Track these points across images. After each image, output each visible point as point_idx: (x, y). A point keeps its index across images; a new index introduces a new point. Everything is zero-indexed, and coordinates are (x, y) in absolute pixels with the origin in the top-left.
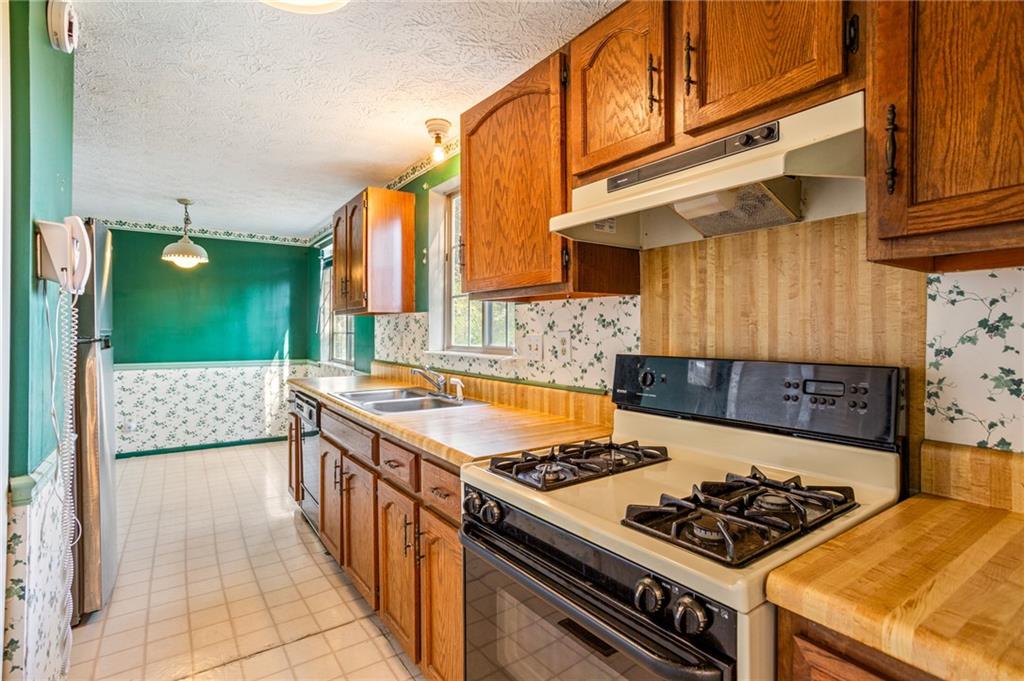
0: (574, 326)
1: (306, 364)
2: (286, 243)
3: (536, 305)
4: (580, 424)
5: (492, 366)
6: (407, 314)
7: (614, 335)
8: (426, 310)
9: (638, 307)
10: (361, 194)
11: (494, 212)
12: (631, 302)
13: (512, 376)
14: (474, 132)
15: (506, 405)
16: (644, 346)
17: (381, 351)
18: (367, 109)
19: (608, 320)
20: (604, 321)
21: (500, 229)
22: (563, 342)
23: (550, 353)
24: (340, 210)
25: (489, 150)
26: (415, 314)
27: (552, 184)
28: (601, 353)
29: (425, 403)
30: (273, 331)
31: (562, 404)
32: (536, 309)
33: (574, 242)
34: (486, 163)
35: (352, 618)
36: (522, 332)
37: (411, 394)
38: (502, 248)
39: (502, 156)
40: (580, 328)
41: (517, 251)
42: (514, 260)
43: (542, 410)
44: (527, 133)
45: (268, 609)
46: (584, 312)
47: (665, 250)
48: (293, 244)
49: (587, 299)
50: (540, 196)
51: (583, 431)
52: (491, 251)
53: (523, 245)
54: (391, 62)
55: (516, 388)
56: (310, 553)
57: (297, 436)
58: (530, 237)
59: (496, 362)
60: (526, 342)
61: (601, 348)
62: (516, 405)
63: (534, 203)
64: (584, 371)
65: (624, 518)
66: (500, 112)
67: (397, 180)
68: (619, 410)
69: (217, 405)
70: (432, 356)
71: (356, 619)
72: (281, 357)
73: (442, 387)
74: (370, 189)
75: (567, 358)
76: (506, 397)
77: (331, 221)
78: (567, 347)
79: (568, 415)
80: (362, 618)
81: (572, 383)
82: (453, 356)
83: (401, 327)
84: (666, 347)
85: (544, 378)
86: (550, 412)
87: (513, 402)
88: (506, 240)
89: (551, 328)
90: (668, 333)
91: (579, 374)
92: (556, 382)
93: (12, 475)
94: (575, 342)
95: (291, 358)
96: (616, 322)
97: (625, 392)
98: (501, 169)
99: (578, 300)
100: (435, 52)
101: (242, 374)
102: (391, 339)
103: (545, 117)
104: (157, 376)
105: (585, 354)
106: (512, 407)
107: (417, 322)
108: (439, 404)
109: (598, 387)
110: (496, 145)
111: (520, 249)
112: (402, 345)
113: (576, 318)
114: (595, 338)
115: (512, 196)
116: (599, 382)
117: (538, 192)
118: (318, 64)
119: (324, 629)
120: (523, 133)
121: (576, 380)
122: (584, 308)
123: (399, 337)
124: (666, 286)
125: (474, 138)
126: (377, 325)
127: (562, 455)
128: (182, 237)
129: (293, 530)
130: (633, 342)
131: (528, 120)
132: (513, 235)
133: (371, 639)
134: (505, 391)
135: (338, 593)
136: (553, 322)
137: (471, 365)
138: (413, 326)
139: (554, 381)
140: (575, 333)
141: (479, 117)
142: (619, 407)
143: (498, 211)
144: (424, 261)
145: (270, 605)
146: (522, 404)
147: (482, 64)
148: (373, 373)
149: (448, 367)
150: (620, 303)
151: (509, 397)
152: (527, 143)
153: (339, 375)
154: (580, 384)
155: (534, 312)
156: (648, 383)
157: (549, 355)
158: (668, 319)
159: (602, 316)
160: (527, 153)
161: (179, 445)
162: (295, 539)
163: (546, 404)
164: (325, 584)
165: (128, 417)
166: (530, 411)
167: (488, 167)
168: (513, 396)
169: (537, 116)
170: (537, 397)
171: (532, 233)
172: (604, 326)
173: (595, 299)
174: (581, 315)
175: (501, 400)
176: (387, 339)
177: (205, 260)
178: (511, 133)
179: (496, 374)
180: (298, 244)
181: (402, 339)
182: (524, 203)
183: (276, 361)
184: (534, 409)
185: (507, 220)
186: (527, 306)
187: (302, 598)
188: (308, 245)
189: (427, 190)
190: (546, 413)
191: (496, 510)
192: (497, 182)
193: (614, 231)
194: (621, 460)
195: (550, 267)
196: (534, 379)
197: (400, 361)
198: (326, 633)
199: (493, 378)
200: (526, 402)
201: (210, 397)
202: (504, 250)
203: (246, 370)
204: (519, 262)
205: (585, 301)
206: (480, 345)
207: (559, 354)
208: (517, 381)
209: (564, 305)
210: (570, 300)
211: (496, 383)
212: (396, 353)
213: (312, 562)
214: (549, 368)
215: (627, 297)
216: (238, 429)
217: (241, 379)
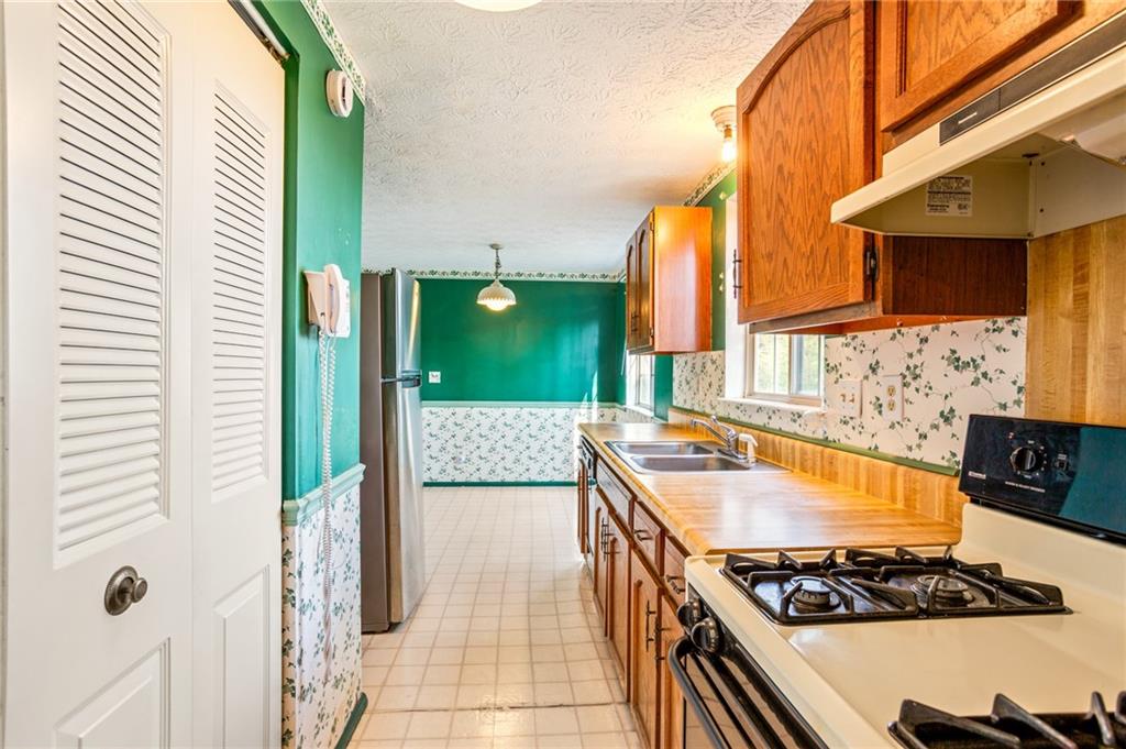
0: (908, 368)
1: (614, 407)
2: (595, 280)
3: (854, 338)
4: (914, 516)
5: (795, 421)
6: (703, 353)
7: (976, 382)
8: (723, 348)
9: (1022, 337)
10: (648, 217)
11: (777, 210)
12: (1009, 329)
13: (820, 435)
14: (753, 106)
15: (810, 474)
16: (1031, 403)
17: (680, 397)
18: (639, 113)
19: (965, 358)
20: (958, 359)
21: (784, 233)
22: (891, 391)
23: (872, 407)
24: (631, 239)
25: (770, 127)
26: (713, 353)
27: (852, 153)
28: (952, 411)
29: (710, 462)
30: (583, 370)
31: (886, 483)
32: (853, 344)
33: (885, 238)
34: (767, 146)
35: (609, 699)
36: (834, 376)
37: (698, 449)
38: (785, 260)
39: (786, 130)
40: (918, 371)
41: (805, 260)
42: (801, 274)
43: (857, 488)
44: (819, 87)
45: (532, 663)
46: (925, 347)
47: (1081, 234)
48: (602, 280)
49: (928, 327)
50: (835, 175)
51: (910, 529)
52: (772, 265)
53: (812, 252)
54: (650, 45)
55: (822, 452)
56: (585, 612)
57: (583, 485)
58: (821, 239)
59: (800, 416)
60: (839, 390)
61: (950, 403)
62: (822, 476)
63: (827, 189)
64: (923, 436)
65: (897, 719)
66: (784, 69)
67: (694, 194)
68: (973, 506)
69: (530, 444)
70: (729, 404)
71: (614, 702)
72: (590, 400)
73: (733, 443)
74: (657, 208)
75: (895, 416)
76: (809, 464)
77: (624, 252)
78: (897, 398)
79: (893, 499)
80: (620, 703)
81: (904, 453)
82: (750, 405)
83: (698, 369)
84: (1080, 404)
85: (863, 442)
86: (868, 492)
87: (818, 472)
88: (791, 247)
89: (874, 370)
90: (1084, 379)
91: (915, 441)
92: (880, 450)
93: (284, 498)
94: (910, 393)
95: (599, 401)
96: (979, 361)
97: (984, 477)
98: (784, 148)
99: (916, 329)
100: (701, 14)
101: (553, 415)
102: (688, 383)
103: (844, 55)
104: (481, 413)
105: (924, 410)
106: (818, 477)
107: (713, 362)
108: (726, 465)
109: (945, 464)
110: (779, 117)
111: (808, 258)
112: (698, 390)
113: (911, 356)
114: (941, 386)
115: (798, 183)
116: (948, 456)
117: (832, 171)
118: (572, 70)
119: (578, 701)
120: (814, 89)
121: (910, 448)
122: (924, 340)
123: (696, 380)
124: (1082, 299)
125: (754, 115)
126: (675, 366)
127: (850, 567)
128: (493, 281)
129: (575, 584)
130: (1010, 395)
131: (820, 68)
132: (800, 239)
133: (624, 732)
134: (810, 456)
135: (603, 667)
136: (877, 363)
137: (770, 418)
138: (710, 367)
139: (876, 448)
140: (909, 379)
141: (757, 85)
142: (974, 501)
143: (781, 209)
144: (721, 288)
145: (534, 660)
146: (830, 476)
147: (768, 13)
148: (671, 421)
149: (744, 419)
150: (987, 330)
151: (814, 464)
152: (818, 100)
153: (641, 422)
154: (916, 455)
155: (851, 347)
156: (1028, 467)
157: (869, 409)
158: (1085, 356)
159: (954, 352)
160: (817, 116)
161: (498, 480)
162: (575, 595)
163: (863, 480)
164: (591, 651)
165: (459, 450)
166: (840, 487)
167: (770, 150)
168: (818, 463)
169: (832, 57)
170: (851, 468)
171: (824, 233)
172: (957, 368)
173: (942, 325)
174: (920, 351)
175: (804, 466)
176: (684, 383)
177: (513, 302)
178: (797, 95)
179: (800, 432)
180: (607, 280)
181: (698, 382)
182: (813, 190)
183: (585, 403)
184: (846, 484)
185: (792, 219)
186: (841, 340)
187: (566, 661)
188: (616, 280)
189: (724, 200)
190: (862, 492)
191: (713, 633)
192: (780, 168)
193: (969, 212)
194: (961, 592)
195: (847, 280)
196: (849, 443)
197: (697, 408)
198: (579, 708)
199: (794, 436)
200: (836, 474)
201: (524, 437)
202: (788, 261)
203: (557, 411)
204: (807, 275)
205: (926, 330)
206: (786, 393)
207: (885, 409)
208: (825, 442)
209: (893, 338)
210: (903, 330)
211: (798, 443)
212: (693, 399)
213: (584, 624)
214: (870, 429)
215: (1001, 321)
216: (548, 469)
217: (552, 420)
